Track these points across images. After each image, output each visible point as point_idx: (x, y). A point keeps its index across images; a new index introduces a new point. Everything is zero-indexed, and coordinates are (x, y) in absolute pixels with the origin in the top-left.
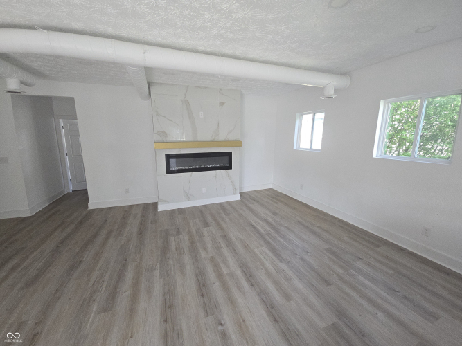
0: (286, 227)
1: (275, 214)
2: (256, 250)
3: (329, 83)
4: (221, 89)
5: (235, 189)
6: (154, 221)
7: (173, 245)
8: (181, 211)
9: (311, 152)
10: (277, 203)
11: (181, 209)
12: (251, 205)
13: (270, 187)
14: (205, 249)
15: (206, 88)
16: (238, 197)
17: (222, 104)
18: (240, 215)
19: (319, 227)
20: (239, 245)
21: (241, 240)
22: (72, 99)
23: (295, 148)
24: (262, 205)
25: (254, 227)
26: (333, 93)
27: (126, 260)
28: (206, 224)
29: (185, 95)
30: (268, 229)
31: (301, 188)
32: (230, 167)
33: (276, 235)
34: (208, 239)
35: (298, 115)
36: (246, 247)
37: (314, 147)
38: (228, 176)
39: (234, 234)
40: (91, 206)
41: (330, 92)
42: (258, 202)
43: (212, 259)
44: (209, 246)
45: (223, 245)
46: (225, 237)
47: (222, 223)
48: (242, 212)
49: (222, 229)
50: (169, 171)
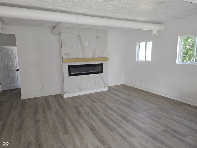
0: (137, 101)
1: (129, 96)
2: (125, 110)
3: (155, 28)
4: (97, 29)
5: (105, 84)
6: (65, 102)
7: (82, 111)
8: (77, 97)
9: (146, 62)
10: (129, 91)
11: (77, 96)
12: (115, 93)
13: (123, 83)
14: (99, 111)
15: (89, 29)
16: (106, 89)
17: (98, 37)
18: (111, 97)
19: (153, 100)
20: (116, 109)
21: (116, 107)
22: (14, 35)
23: (136, 61)
24: (121, 92)
25: (120, 102)
26: (156, 33)
27: (62, 118)
28: (95, 102)
29: (79, 33)
30: (128, 102)
31: (141, 82)
32: (102, 72)
33: (133, 104)
34: (99, 108)
35: (137, 43)
36: (119, 109)
37: (147, 60)
38: (101, 77)
39: (111, 105)
40: (23, 97)
41: (155, 32)
42: (118, 91)
43: (105, 115)
44: (101, 110)
45: (107, 109)
46: (107, 106)
47: (103, 101)
48: (111, 96)
49: (104, 103)
50: (70, 75)
